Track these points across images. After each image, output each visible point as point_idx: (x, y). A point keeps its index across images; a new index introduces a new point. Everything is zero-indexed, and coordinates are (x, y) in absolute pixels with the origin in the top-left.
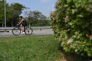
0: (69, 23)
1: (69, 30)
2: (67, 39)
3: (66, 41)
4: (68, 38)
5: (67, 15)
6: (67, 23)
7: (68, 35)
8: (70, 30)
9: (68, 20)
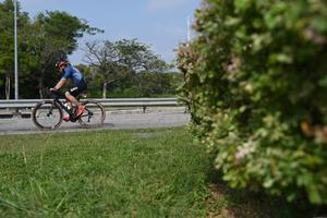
0: (242, 84)
1: (242, 109)
2: (235, 140)
3: (231, 149)
4: (241, 137)
5: (236, 55)
6: (236, 85)
7: (239, 127)
8: (247, 111)
9: (240, 74)
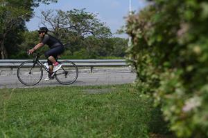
0: (190, 46)
1: (190, 68)
2: (182, 97)
5: (186, 21)
6: (184, 47)
